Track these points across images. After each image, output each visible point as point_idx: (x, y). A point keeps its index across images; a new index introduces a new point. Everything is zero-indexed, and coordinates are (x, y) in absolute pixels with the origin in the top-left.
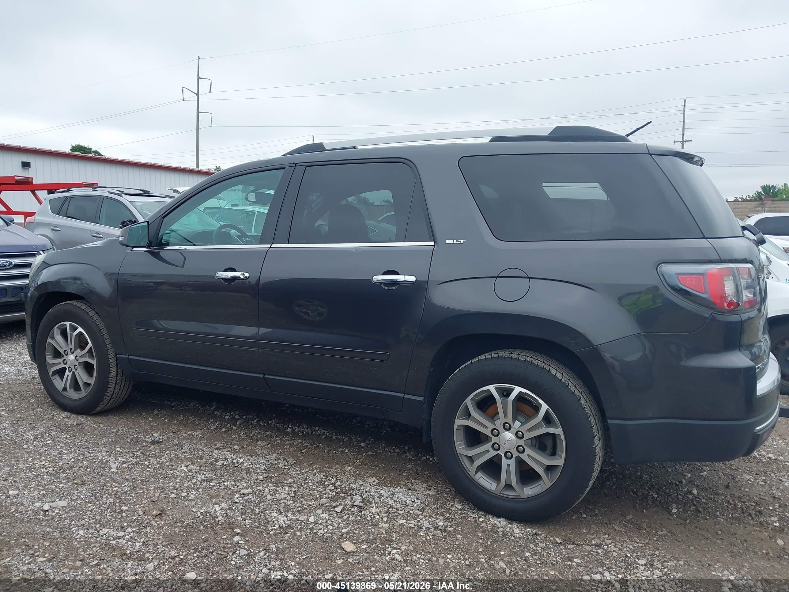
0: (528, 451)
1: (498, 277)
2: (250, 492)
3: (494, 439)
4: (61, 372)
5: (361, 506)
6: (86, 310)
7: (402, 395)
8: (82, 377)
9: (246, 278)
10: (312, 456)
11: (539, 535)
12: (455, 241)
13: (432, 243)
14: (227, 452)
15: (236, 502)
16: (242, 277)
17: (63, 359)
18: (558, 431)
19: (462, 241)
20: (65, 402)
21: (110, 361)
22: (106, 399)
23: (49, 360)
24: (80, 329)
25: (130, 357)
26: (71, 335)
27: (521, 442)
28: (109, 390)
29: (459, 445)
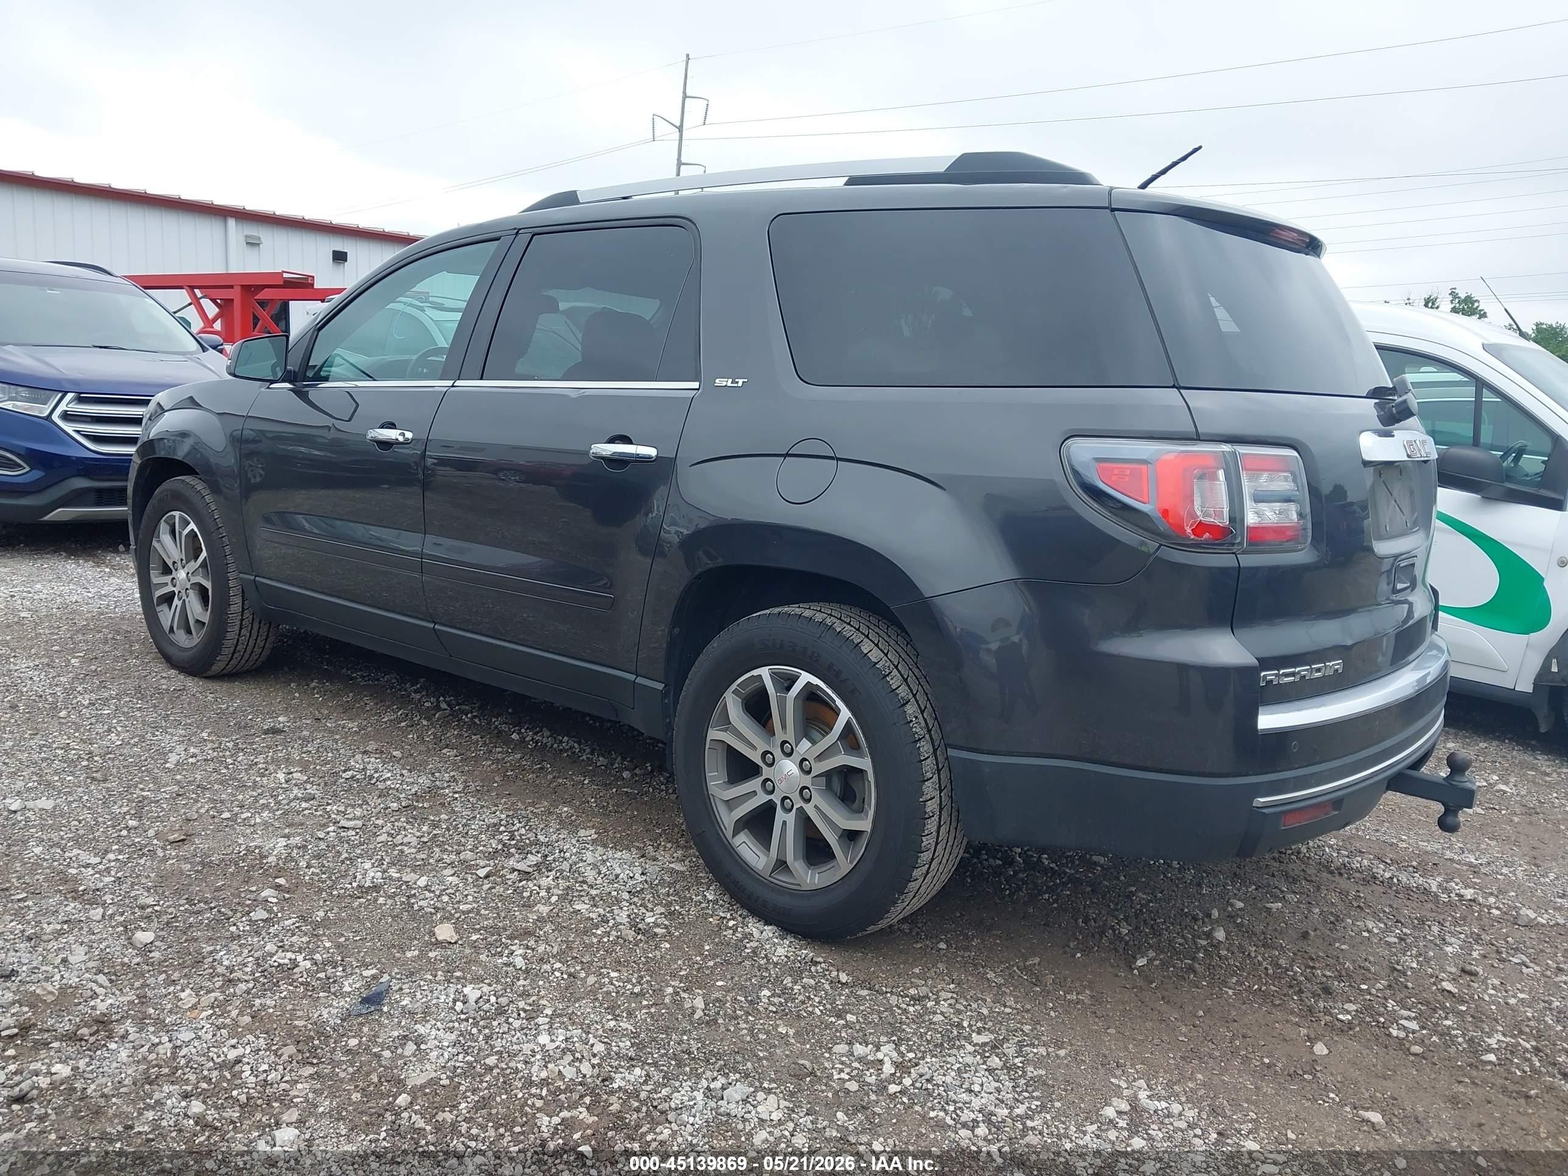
0: (817, 799)
1: (787, 455)
2: (356, 825)
3: (766, 772)
4: (168, 599)
5: (529, 873)
6: (202, 491)
7: (632, 677)
8: (196, 609)
9: (407, 442)
10: (521, 783)
11: (816, 963)
12: (730, 380)
13: (696, 385)
14: (376, 758)
15: (320, 839)
16: (401, 439)
17: (172, 577)
18: (864, 763)
19: (740, 382)
20: (171, 651)
21: (231, 585)
22: (227, 651)
23: (156, 578)
24: (192, 526)
25: (257, 578)
26: (180, 533)
27: (807, 781)
28: (229, 636)
29: (715, 779)
